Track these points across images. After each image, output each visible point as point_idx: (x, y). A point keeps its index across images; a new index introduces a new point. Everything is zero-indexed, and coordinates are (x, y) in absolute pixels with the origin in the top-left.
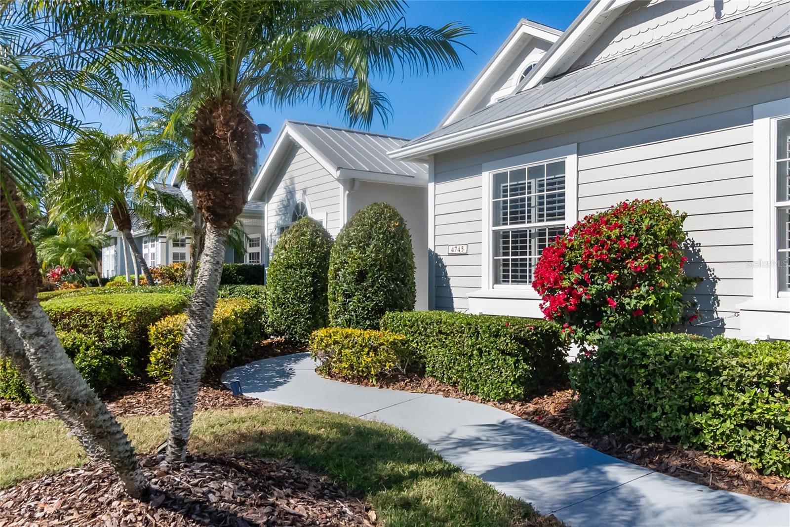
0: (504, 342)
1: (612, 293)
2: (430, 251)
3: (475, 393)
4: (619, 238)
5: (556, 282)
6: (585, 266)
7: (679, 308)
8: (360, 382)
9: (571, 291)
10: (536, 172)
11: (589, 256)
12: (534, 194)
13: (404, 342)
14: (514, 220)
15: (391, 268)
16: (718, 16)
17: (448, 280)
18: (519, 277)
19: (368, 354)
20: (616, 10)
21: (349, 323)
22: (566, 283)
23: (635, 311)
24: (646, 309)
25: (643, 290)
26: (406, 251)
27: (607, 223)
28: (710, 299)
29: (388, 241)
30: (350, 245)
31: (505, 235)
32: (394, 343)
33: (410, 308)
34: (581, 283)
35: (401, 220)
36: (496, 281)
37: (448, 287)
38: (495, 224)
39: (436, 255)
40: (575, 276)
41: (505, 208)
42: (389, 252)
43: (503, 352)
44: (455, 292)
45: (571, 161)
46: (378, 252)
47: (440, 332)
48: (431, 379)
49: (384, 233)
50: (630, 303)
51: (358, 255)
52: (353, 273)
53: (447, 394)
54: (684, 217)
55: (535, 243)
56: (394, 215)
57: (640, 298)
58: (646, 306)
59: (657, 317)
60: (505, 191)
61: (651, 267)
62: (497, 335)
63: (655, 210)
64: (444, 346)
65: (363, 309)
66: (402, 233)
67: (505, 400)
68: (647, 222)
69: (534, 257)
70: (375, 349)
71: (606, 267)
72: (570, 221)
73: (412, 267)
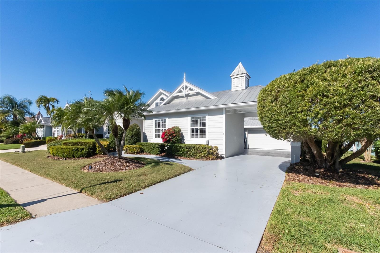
0: (157, 146)
1: (171, 139)
2: (144, 132)
3: (152, 154)
4: (172, 131)
5: (164, 137)
6: (168, 135)
7: (179, 141)
8: (133, 154)
9: (166, 138)
10: (162, 120)
11: (168, 134)
12: (162, 124)
13: (141, 147)
14: (158, 128)
15: (137, 135)
16: (187, 100)
17: (147, 137)
18: (159, 137)
19: (135, 149)
20: (174, 96)
21: (130, 145)
22: (165, 137)
23: (174, 141)
24: (176, 141)
25: (175, 138)
26: (140, 132)
27: (171, 129)
28: (184, 140)
29: (137, 130)
30: (130, 131)
31: (157, 130)
32: (139, 147)
33: (140, 142)
34: (167, 137)
35: (139, 127)
36: (155, 137)
37: (147, 138)
38: (155, 128)
39: (145, 133)
40: (166, 136)
41: (157, 125)
42: (137, 132)
43: (157, 147)
44: (148, 139)
45: (167, 119)
46: (135, 132)
47: (147, 145)
48: (145, 153)
49: (136, 129)
50: (173, 140)
51: (132, 133)
52: (131, 136)
53: (148, 155)
54: (181, 129)
55: (162, 131)
56: (138, 126)
57: (175, 139)
58: (175, 140)
59: (176, 142)
60: (157, 123)
61: (176, 135)
62: (156, 145)
63: (177, 128)
64: (148, 147)
65: (133, 142)
66: (139, 129)
67: (157, 154)
68: (176, 129)
69: (161, 133)
70: (136, 148)
71: (170, 135)
72: (167, 128)
73: (141, 135)
